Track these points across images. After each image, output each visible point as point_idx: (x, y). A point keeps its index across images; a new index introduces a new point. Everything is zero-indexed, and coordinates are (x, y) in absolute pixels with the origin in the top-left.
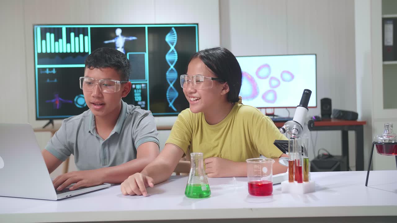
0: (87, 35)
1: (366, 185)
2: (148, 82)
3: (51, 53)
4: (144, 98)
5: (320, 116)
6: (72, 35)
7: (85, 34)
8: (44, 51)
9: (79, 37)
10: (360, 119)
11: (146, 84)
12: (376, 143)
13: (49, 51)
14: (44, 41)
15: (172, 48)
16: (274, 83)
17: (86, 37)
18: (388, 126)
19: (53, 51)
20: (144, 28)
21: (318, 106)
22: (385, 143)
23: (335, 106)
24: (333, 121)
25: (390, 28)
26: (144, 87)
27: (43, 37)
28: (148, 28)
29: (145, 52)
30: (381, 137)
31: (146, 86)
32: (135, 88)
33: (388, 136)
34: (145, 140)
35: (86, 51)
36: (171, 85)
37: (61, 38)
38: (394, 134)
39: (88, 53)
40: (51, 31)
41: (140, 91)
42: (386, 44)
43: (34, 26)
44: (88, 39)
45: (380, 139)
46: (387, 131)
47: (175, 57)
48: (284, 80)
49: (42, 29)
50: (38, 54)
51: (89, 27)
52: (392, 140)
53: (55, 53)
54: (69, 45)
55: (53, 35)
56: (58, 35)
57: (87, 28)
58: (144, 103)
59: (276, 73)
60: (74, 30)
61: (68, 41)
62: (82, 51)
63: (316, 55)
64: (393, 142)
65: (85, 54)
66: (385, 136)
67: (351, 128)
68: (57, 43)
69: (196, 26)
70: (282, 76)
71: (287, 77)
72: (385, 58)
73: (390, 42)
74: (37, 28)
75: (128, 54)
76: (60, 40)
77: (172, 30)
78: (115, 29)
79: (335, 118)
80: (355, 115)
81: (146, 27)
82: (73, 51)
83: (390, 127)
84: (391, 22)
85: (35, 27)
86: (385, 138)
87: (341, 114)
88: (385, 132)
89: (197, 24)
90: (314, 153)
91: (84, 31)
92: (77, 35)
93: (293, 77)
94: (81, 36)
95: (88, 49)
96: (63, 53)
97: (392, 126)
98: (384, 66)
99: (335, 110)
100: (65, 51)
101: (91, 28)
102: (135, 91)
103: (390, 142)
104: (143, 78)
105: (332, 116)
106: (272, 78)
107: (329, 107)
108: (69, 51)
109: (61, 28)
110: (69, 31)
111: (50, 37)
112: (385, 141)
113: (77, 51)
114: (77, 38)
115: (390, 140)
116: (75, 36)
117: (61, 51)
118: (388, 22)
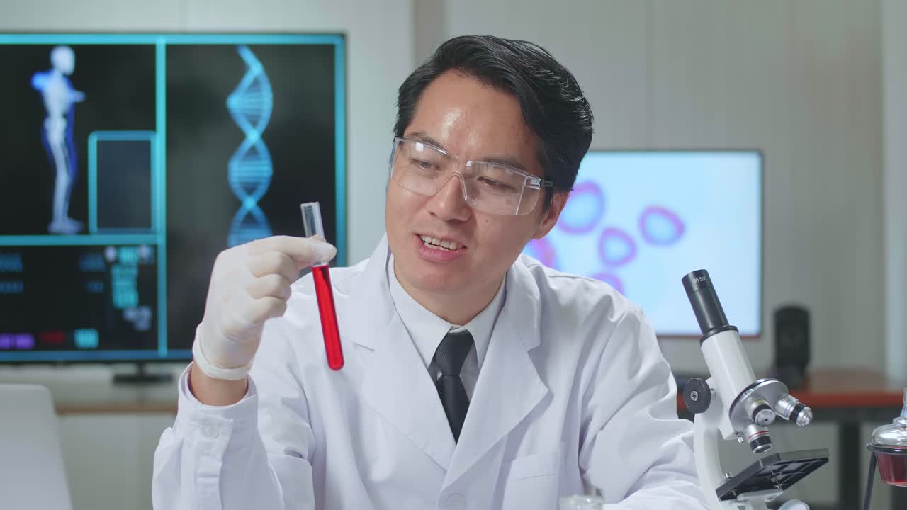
2: (161, 240)
4: (146, 296)
11: (155, 246)
16: (616, 248)
20: (151, 49)
21: (765, 333)
26: (148, 257)
28: (169, 47)
29: (152, 126)
31: (156, 255)
32: (117, 262)
41: (134, 272)
48: (648, 239)
58: (147, 314)
59: (622, 215)
63: (761, 154)
69: (338, 41)
70: (642, 223)
71: (660, 227)
75: (93, 141)
78: (48, 49)
81: (161, 43)
89: (343, 36)
93: (680, 228)
102: (116, 271)
104: (145, 223)
106: (610, 232)
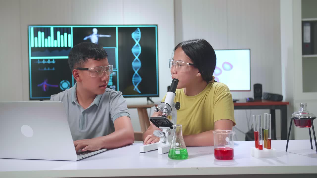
0: (70, 33)
1: (286, 150)
2: (118, 71)
3: (41, 47)
4: (115, 83)
5: (253, 97)
6: (59, 33)
7: (69, 32)
8: (36, 46)
9: (63, 35)
10: (284, 100)
11: (116, 72)
12: (294, 118)
13: (40, 46)
14: (36, 38)
15: (137, 43)
17: (69, 35)
18: (303, 105)
19: (43, 46)
20: (115, 28)
21: (251, 90)
22: (300, 118)
23: (265, 90)
24: (263, 101)
25: (308, 29)
26: (115, 74)
27: (36, 35)
28: (118, 28)
29: (116, 46)
30: (298, 114)
31: (116, 74)
33: (303, 113)
34: (120, 115)
35: (70, 46)
36: (136, 72)
37: (50, 35)
38: (307, 111)
39: (71, 47)
40: (42, 30)
41: (112, 78)
42: (305, 41)
43: (28, 26)
44: (71, 36)
45: (297, 115)
46: (302, 109)
47: (139, 50)
48: (225, 69)
49: (34, 29)
50: (32, 48)
51: (72, 27)
52: (306, 116)
53: (45, 48)
54: (55, 41)
55: (43, 33)
56: (47, 34)
57: (70, 28)
58: (114, 87)
60: (60, 29)
61: (55, 38)
62: (66, 46)
63: (250, 50)
64: (307, 118)
65: (68, 48)
66: (301, 113)
67: (278, 107)
68: (46, 39)
69: (156, 26)
70: (223, 66)
71: (227, 66)
72: (304, 53)
73: (308, 40)
74: (30, 28)
76: (49, 37)
77: (138, 30)
79: (265, 99)
80: (281, 97)
81: (117, 27)
82: (59, 46)
83: (304, 106)
84: (309, 24)
85: (30, 27)
86: (300, 114)
87: (270, 96)
88: (301, 110)
89: (157, 25)
90: (248, 126)
91: (68, 31)
92: (62, 33)
93: (232, 67)
94: (66, 34)
95: (71, 45)
96: (51, 48)
97: (306, 106)
98: (303, 59)
99: (265, 93)
100: (52, 46)
101: (73, 28)
103: (305, 117)
105: (262, 98)
107: (260, 91)
108: (56, 46)
109: (50, 28)
110: (56, 30)
111: (41, 35)
112: (300, 116)
113: (62, 46)
114: (62, 36)
115: (304, 116)
116: (61, 34)
117: (49, 46)
118: (307, 24)
